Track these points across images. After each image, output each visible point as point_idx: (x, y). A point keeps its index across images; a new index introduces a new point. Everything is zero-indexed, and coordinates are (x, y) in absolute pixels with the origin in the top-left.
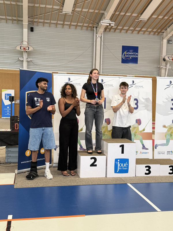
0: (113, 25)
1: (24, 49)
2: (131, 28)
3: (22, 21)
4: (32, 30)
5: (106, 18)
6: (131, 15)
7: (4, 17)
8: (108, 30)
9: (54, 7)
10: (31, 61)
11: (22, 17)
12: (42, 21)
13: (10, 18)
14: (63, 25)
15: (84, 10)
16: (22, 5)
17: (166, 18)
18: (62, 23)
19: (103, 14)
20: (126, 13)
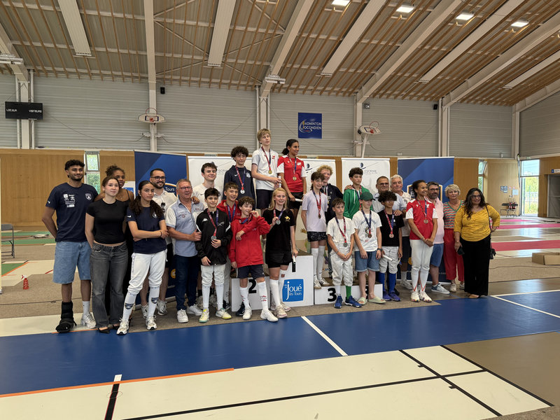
0: (284, 83)
1: (151, 119)
2: (310, 88)
3: (147, 78)
4: (163, 91)
5: (272, 73)
6: (309, 68)
7: (120, 73)
8: (276, 90)
9: (195, 57)
10: (162, 137)
11: (147, 73)
12: (178, 77)
13: (129, 74)
14: (210, 83)
15: (239, 61)
16: (146, 55)
17: (359, 71)
18: (208, 80)
19: (268, 67)
20: (301, 66)
